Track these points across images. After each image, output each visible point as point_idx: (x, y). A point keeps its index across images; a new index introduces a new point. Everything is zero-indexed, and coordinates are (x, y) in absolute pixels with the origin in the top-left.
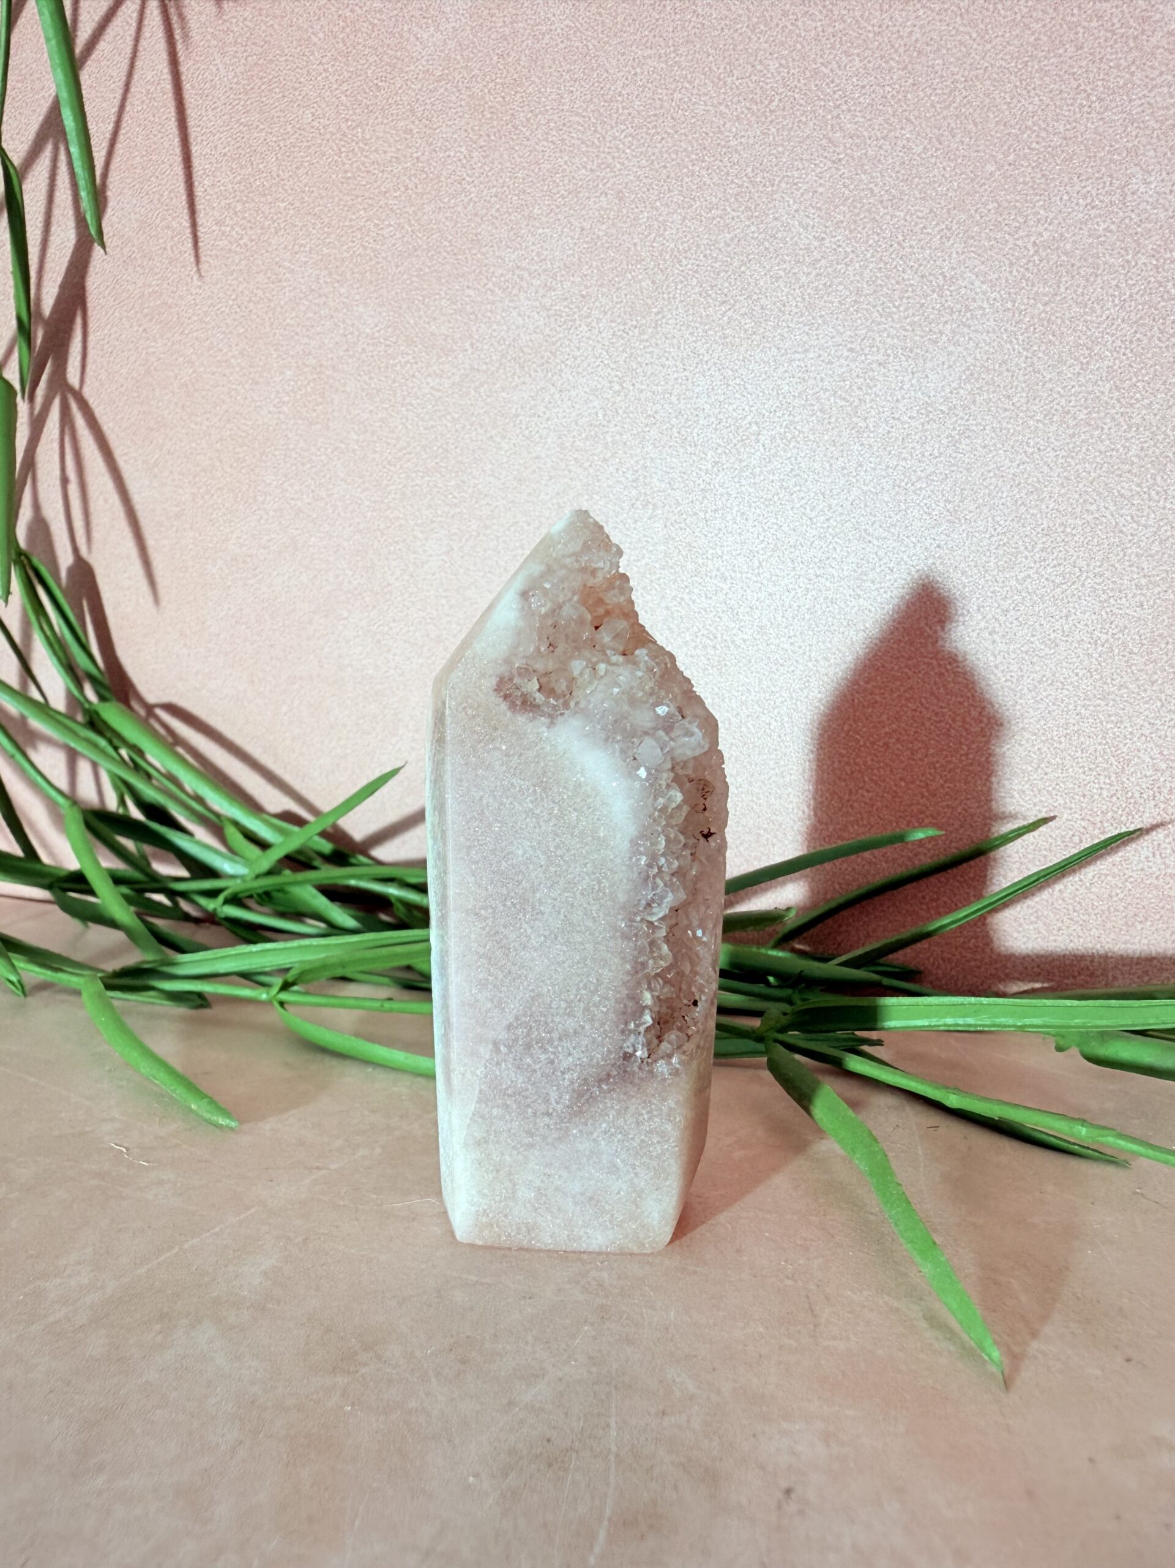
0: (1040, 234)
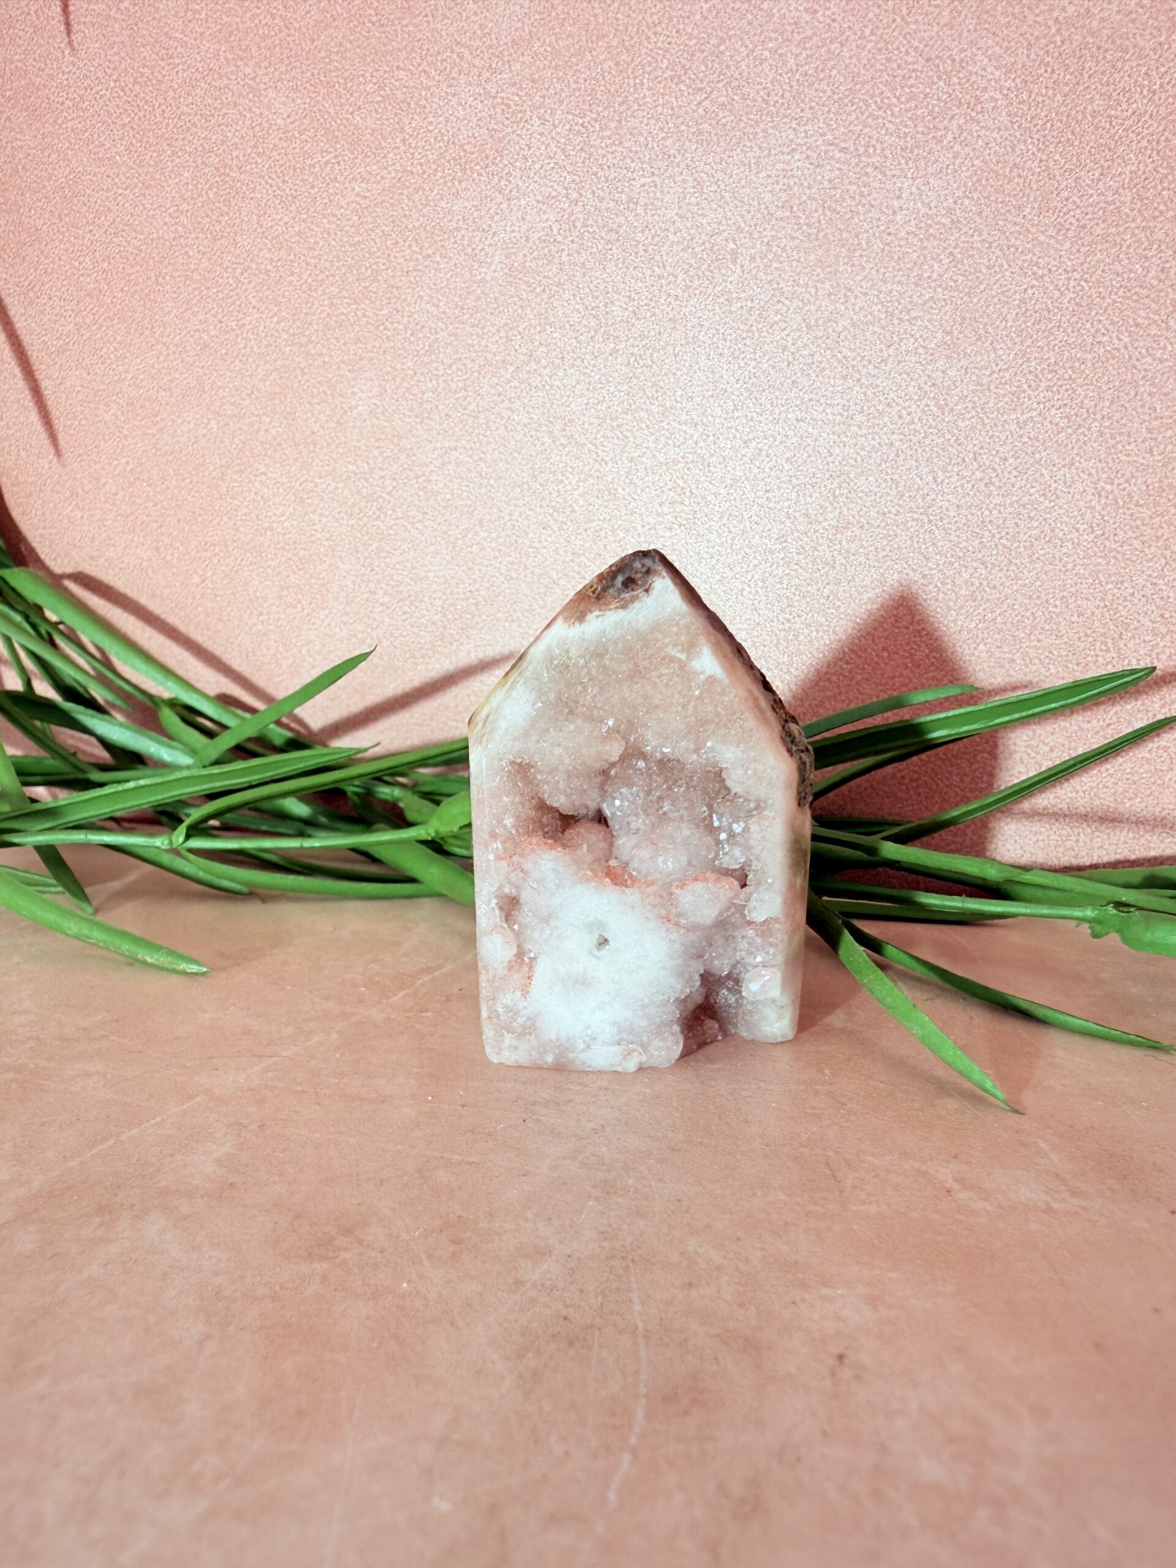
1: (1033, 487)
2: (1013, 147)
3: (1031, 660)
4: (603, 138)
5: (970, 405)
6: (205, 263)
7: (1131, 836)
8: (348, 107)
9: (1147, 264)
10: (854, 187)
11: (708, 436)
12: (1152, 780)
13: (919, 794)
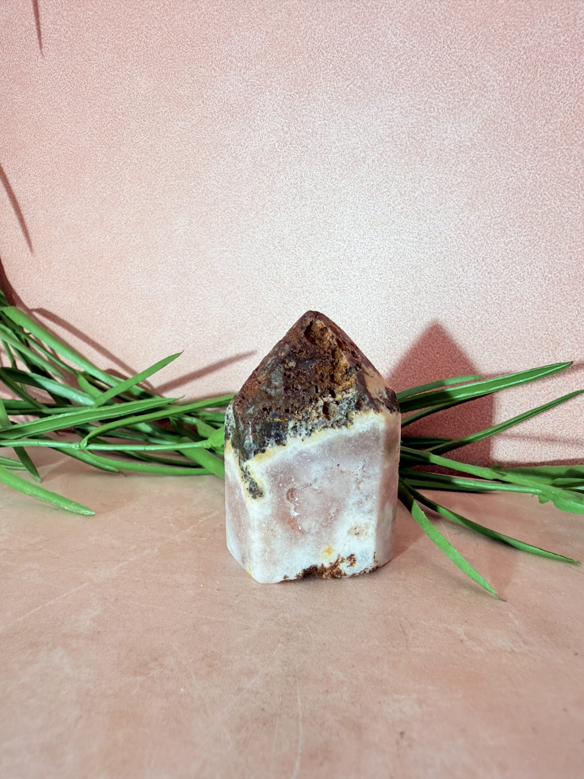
0: (528, 43)
1: (512, 275)
2: (502, 109)
3: (511, 360)
4: (300, 102)
5: (481, 234)
6: (105, 159)
7: (561, 448)
8: (176, 85)
9: (568, 167)
10: (423, 127)
11: (351, 247)
12: (572, 420)
13: (455, 425)
